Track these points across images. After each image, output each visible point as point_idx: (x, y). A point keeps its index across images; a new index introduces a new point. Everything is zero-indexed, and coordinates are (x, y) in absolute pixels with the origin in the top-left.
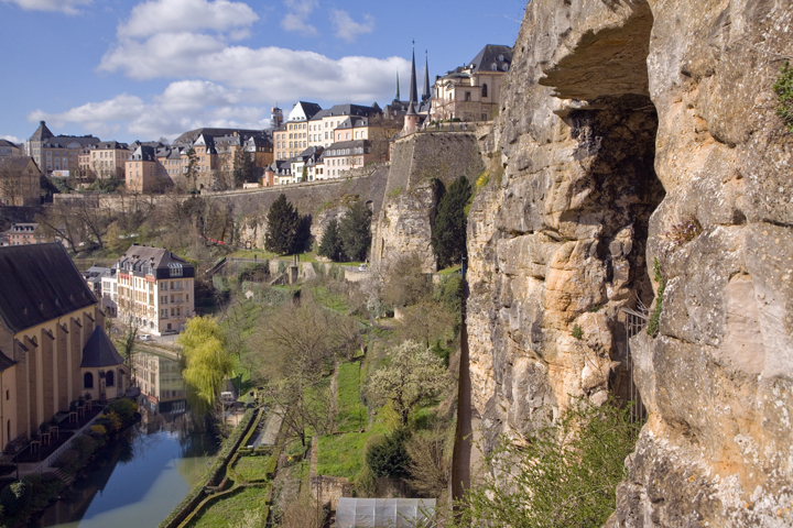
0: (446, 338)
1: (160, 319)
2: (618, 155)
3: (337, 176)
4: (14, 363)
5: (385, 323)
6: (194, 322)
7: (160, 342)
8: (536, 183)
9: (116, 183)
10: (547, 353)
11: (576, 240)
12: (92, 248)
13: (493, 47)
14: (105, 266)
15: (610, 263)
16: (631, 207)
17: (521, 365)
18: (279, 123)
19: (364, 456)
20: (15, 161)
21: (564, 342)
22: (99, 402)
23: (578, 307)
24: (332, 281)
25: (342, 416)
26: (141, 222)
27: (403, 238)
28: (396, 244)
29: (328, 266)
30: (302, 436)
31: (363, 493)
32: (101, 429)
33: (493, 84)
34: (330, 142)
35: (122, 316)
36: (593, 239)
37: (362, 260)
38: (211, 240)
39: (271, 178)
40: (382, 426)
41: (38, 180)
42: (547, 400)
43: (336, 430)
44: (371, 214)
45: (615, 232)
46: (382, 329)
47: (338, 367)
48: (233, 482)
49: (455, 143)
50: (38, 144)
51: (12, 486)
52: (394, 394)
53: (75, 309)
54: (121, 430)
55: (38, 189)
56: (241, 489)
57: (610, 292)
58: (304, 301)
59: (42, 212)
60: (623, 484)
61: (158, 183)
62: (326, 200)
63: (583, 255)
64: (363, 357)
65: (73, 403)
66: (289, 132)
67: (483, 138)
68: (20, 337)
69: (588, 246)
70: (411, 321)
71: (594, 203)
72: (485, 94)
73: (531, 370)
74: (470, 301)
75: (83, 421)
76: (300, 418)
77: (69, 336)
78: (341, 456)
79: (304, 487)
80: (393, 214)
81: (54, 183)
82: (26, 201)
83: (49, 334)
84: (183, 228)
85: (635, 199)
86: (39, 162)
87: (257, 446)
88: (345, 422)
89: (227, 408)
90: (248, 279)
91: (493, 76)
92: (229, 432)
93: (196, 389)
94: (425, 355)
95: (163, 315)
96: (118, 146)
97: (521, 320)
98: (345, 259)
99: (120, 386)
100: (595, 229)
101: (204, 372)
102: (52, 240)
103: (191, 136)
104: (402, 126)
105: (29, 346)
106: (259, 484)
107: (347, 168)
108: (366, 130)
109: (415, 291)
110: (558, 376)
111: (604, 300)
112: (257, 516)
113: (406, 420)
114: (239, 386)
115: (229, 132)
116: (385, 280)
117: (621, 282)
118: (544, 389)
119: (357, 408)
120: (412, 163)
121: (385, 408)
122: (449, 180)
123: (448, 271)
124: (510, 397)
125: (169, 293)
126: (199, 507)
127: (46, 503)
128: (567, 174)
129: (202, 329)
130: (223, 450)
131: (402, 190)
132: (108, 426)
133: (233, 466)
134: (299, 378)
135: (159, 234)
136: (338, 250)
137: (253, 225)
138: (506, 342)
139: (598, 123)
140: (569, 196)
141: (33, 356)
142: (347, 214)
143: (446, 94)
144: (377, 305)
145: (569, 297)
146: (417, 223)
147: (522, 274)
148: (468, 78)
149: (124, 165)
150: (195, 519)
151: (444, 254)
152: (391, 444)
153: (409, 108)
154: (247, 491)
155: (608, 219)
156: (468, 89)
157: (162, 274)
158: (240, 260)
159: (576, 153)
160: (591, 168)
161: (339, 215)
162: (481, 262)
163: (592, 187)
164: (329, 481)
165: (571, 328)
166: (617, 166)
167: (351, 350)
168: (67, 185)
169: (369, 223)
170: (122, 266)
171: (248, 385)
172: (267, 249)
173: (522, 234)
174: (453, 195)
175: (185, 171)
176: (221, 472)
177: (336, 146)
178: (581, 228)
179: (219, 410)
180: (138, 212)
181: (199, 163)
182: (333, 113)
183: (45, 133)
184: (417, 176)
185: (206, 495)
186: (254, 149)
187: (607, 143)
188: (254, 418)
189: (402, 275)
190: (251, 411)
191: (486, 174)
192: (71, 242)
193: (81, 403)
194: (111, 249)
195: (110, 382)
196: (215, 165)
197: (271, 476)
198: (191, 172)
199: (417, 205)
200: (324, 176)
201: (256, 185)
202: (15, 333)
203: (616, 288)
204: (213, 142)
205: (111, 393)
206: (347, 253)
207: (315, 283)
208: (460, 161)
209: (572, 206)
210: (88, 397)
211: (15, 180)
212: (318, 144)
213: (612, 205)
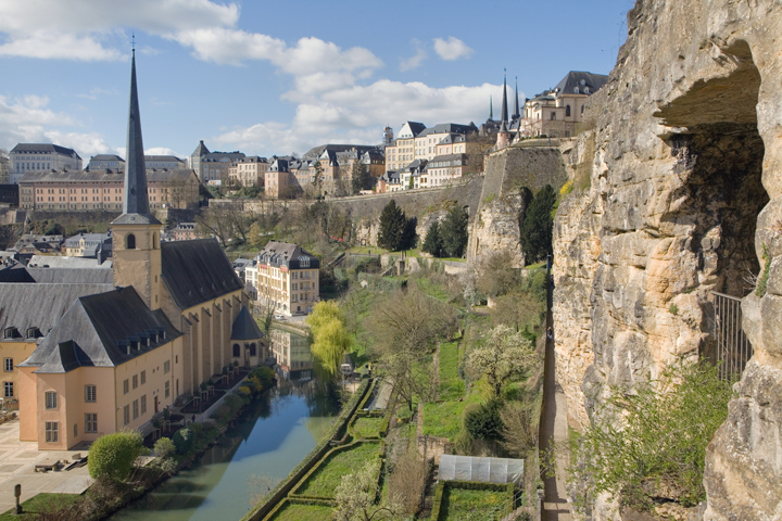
0: (533, 324)
1: (292, 302)
2: (710, 170)
3: (438, 184)
4: (182, 334)
5: (479, 309)
6: (320, 305)
7: (291, 321)
8: (639, 191)
9: (257, 191)
10: (647, 327)
11: (673, 236)
12: (239, 243)
13: (575, 73)
14: (248, 258)
15: (701, 255)
16: (720, 210)
17: (621, 338)
18: (390, 140)
19: (463, 421)
20: (181, 173)
21: (661, 317)
22: (244, 368)
23: (675, 290)
24: (434, 274)
25: (443, 387)
26: (277, 222)
27: (496, 237)
28: (489, 243)
29: (430, 261)
30: (410, 403)
31: (461, 452)
32: (247, 390)
33: (576, 105)
34: (433, 156)
35: (261, 299)
36: (687, 236)
37: (460, 256)
38: (333, 238)
39: (383, 186)
40: (478, 397)
41: (197, 188)
42: (645, 363)
43: (438, 398)
44: (467, 217)
45: (706, 231)
46: (478, 315)
47: (439, 346)
48: (352, 438)
49: (542, 156)
50: (198, 158)
51: (182, 431)
52: (489, 370)
53: (227, 292)
54: (262, 391)
55: (197, 195)
56: (359, 444)
57: (701, 277)
58: (411, 290)
59: (200, 213)
60: (733, 400)
61: (291, 190)
62: (429, 205)
63: (679, 248)
64: (461, 338)
65: (225, 369)
66: (398, 147)
67: (568, 152)
68: (186, 313)
69: (684, 241)
70: (503, 309)
71: (689, 207)
72: (568, 114)
73: (633, 339)
74: (556, 292)
75: (232, 383)
76: (408, 388)
77: (222, 314)
78: (443, 420)
79: (412, 444)
80: (487, 216)
81: (210, 190)
82: (188, 205)
83: (207, 312)
84: (311, 227)
85: (723, 204)
86: (198, 174)
87: (371, 409)
88: (445, 392)
89: (346, 377)
90: (363, 271)
91: (576, 99)
92: (349, 397)
93: (321, 361)
94: (516, 337)
95: (294, 299)
96: (259, 160)
97: (623, 300)
98: (445, 255)
99: (261, 356)
100: (689, 228)
101: (328, 347)
102: (207, 236)
103: (317, 152)
104: (495, 142)
105: (192, 321)
106: (374, 441)
107: (448, 177)
108: (464, 145)
109: (505, 282)
110: (656, 344)
111: (696, 284)
112: (375, 465)
113: (498, 392)
114: (356, 360)
115: (349, 147)
116: (480, 273)
117: (710, 270)
118: (643, 354)
119: (456, 381)
120: (504, 173)
121: (481, 382)
122: (536, 188)
123: (535, 267)
124: (610, 363)
125: (298, 281)
126: (325, 456)
127: (206, 446)
128: (667, 184)
129: (326, 311)
130: (344, 411)
131: (495, 196)
132: (252, 388)
133: (353, 424)
134: (407, 355)
135: (291, 232)
136: (439, 247)
137: (368, 225)
138: (606, 320)
139: (694, 144)
140: (669, 201)
141: (195, 329)
142: (447, 217)
143: (534, 114)
144: (473, 294)
145: (667, 281)
146: (507, 224)
147: (624, 264)
148: (553, 100)
149: (264, 176)
150: (322, 466)
151: (532, 252)
152: (486, 412)
153: (502, 127)
154: (364, 446)
155: (700, 220)
156: (553, 110)
157: (294, 265)
158: (357, 255)
159: (675, 168)
160: (688, 180)
161: (441, 217)
162: (565, 259)
163: (688, 195)
164: (433, 440)
165: (668, 305)
166: (709, 178)
167: (449, 332)
168: (219, 192)
169: (466, 224)
170: (261, 258)
171: (363, 359)
172: (379, 245)
173: (624, 232)
174: (539, 201)
175: (313, 180)
176: (343, 430)
177: (438, 159)
178: (678, 227)
179: (340, 379)
180: (275, 214)
181: (324, 173)
182: (435, 131)
183: (204, 150)
184: (508, 185)
185: (331, 447)
186: (369, 162)
187: (701, 160)
188: (369, 385)
189: (495, 269)
190: (366, 380)
191: (569, 183)
192: (222, 238)
193: (231, 369)
194: (253, 244)
195: (253, 353)
196: (336, 175)
197: (383, 435)
198: (317, 181)
199: (508, 209)
200: (428, 184)
201: (370, 192)
202: (183, 310)
203: (706, 275)
204: (335, 156)
205: (254, 361)
206: (447, 250)
207: (420, 275)
208: (546, 171)
209: (671, 210)
210: (236, 363)
211: (180, 188)
212: (423, 157)
213: (704, 209)
